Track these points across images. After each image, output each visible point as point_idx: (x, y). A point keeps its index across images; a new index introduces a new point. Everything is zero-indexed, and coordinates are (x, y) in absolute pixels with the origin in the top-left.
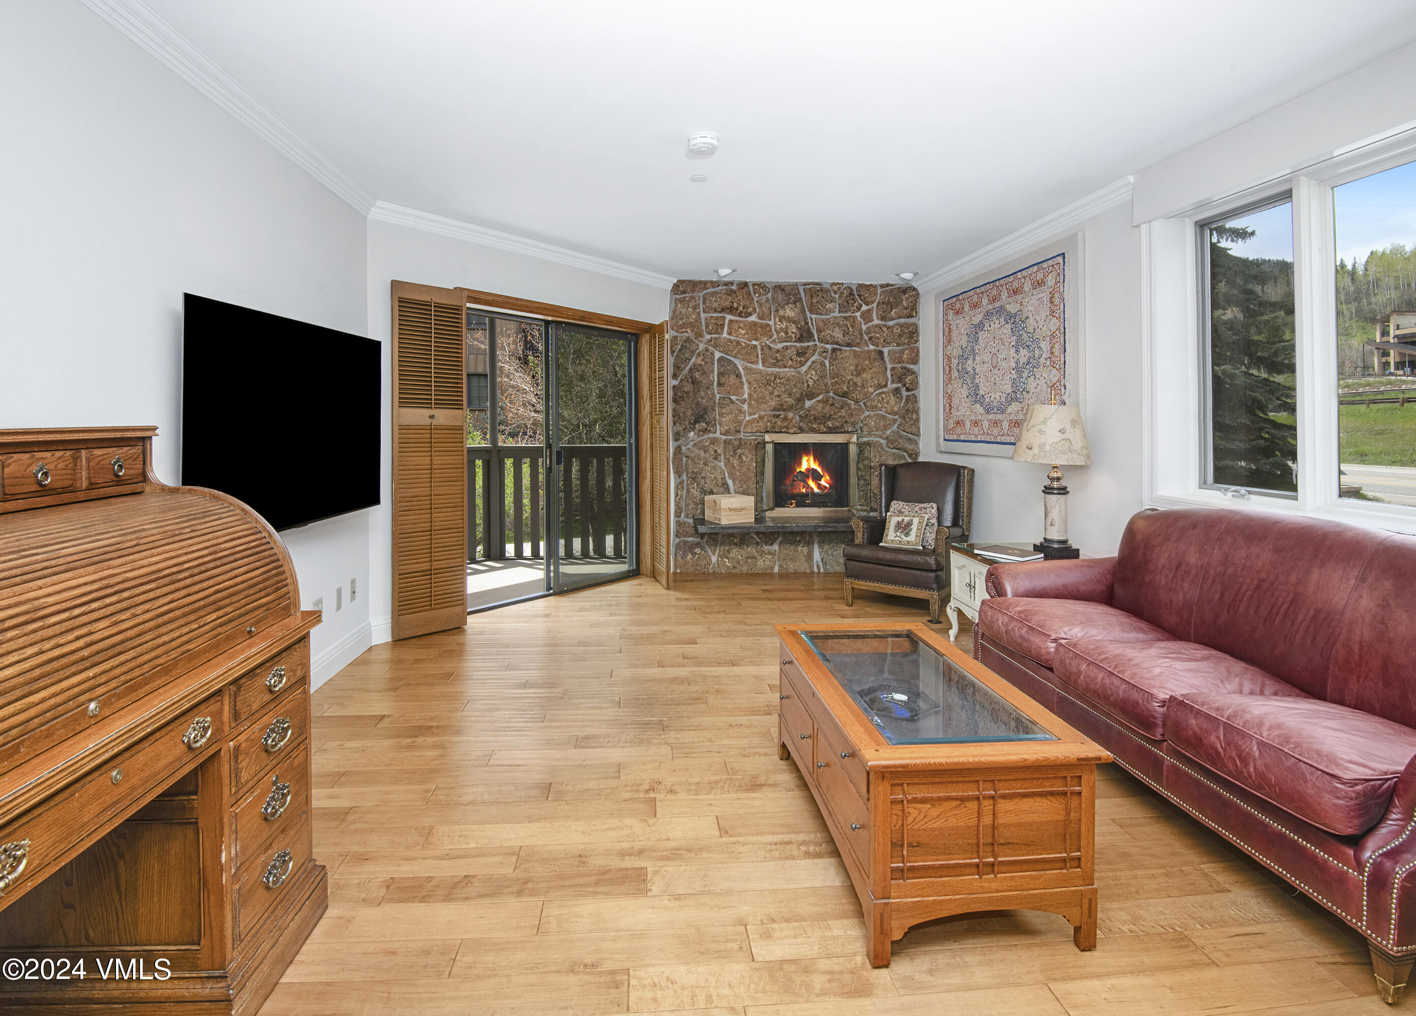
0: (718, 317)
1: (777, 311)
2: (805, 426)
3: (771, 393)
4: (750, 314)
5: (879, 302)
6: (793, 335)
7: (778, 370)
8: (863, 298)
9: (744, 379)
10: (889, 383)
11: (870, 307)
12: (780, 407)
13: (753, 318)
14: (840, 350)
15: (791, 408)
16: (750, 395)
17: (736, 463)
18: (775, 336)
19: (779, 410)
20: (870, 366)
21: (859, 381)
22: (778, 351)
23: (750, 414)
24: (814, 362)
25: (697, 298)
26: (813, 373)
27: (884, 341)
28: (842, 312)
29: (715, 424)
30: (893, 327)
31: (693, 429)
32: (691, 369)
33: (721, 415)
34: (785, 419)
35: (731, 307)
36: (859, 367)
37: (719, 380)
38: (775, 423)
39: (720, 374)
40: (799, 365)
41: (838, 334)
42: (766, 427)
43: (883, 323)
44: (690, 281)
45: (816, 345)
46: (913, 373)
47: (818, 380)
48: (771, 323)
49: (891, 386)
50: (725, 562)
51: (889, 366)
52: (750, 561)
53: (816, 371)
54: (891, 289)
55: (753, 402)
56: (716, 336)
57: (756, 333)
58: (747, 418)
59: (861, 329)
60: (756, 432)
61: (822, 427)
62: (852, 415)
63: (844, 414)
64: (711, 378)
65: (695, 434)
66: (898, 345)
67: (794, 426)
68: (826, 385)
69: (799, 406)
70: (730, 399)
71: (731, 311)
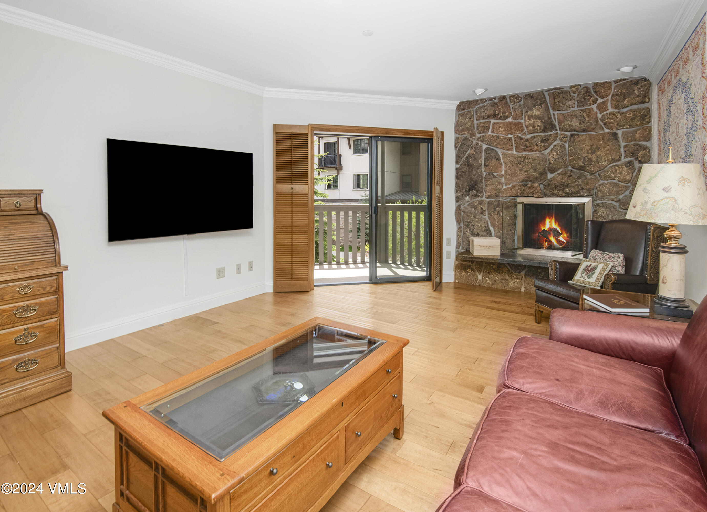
0: (485, 122)
1: (527, 112)
2: (548, 192)
3: (521, 170)
4: (507, 117)
5: (613, 95)
6: (539, 128)
7: (527, 153)
8: (598, 93)
9: (502, 161)
10: (623, 157)
11: (605, 99)
12: (528, 179)
13: (510, 120)
14: (578, 135)
15: (536, 179)
16: (506, 171)
17: (496, 216)
18: (526, 130)
19: (527, 181)
20: (604, 145)
21: (594, 157)
22: (527, 140)
23: (506, 185)
24: (555, 146)
25: (472, 112)
26: (555, 153)
27: (617, 125)
28: (580, 106)
29: (482, 191)
30: (626, 113)
31: (468, 195)
32: (467, 157)
33: (486, 185)
34: (532, 187)
35: (494, 114)
36: (594, 147)
37: (485, 163)
38: (524, 190)
39: (486, 159)
40: (543, 148)
41: (575, 123)
42: (517, 193)
43: (617, 110)
44: (467, 102)
45: (557, 133)
46: (646, 148)
47: (558, 158)
48: (523, 121)
49: (623, 160)
50: (487, 280)
51: (623, 144)
52: (503, 281)
53: (557, 152)
54: (624, 83)
55: (508, 176)
56: (483, 134)
57: (511, 129)
58: (504, 187)
59: (597, 117)
60: (510, 196)
61: (561, 192)
62: (588, 184)
63: (580, 183)
64: (480, 162)
65: (469, 198)
66: (631, 126)
67: (538, 192)
68: (565, 162)
69: (542, 178)
70: (493, 175)
71: (494, 117)
